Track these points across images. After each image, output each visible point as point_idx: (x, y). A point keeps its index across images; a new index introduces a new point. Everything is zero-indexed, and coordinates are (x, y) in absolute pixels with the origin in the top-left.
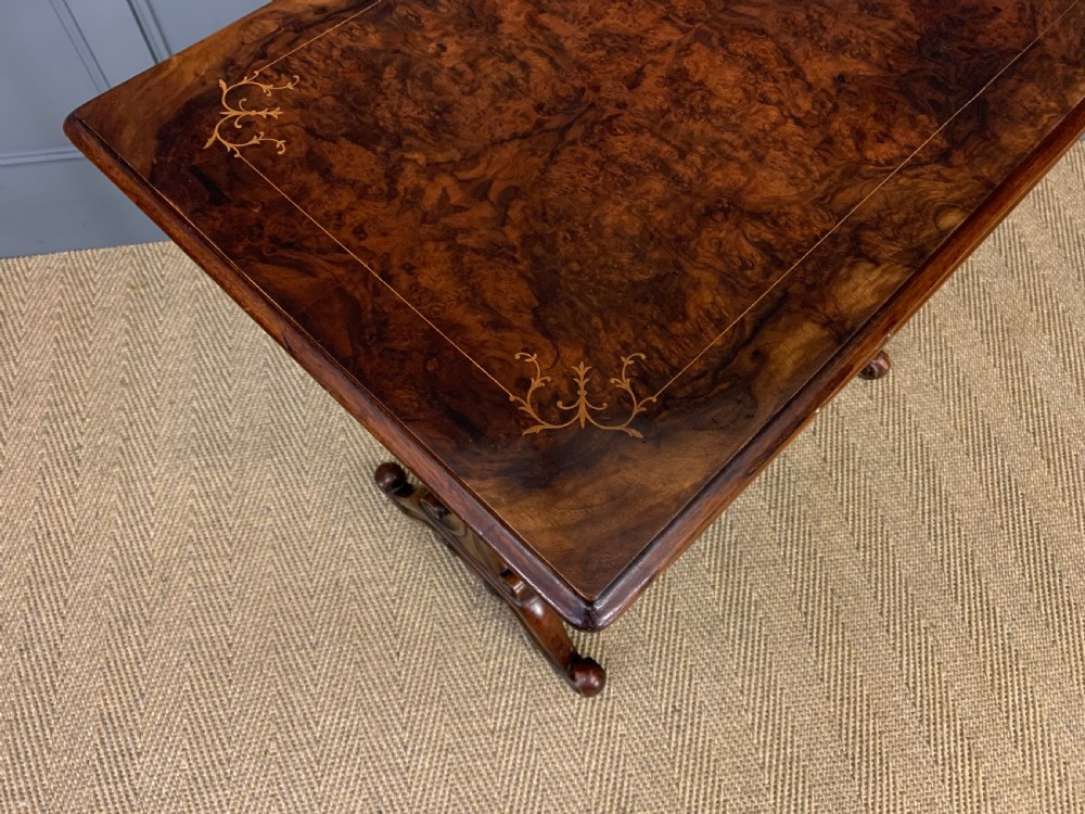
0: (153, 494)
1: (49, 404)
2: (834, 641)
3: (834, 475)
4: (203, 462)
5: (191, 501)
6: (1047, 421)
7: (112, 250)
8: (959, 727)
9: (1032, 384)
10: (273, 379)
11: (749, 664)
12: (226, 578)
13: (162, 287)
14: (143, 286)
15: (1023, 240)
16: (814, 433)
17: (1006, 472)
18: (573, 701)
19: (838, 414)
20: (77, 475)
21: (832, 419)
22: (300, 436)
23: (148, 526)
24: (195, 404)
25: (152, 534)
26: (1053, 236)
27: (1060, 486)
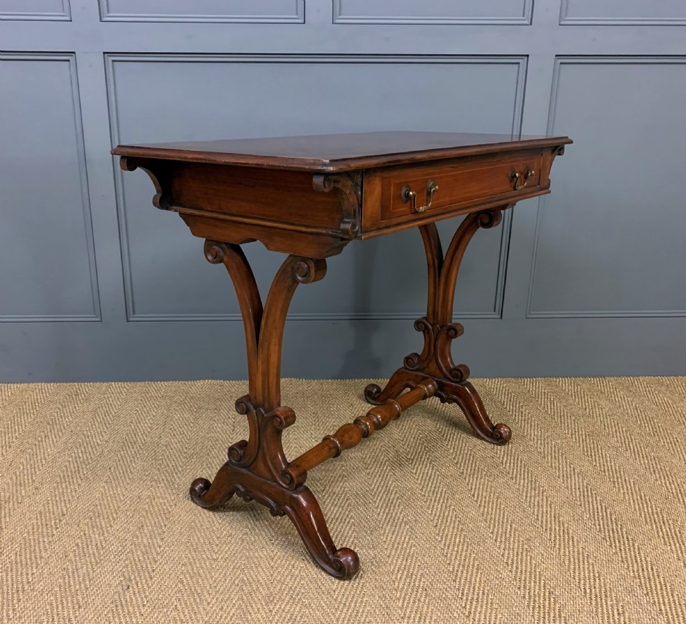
0: (45, 459)
1: (5, 428)
2: (457, 541)
3: (467, 480)
4: (80, 451)
5: (67, 464)
6: (614, 468)
7: (65, 384)
8: (542, 584)
9: (604, 454)
10: (133, 427)
11: (396, 545)
12: (73, 491)
13: (85, 396)
14: (76, 395)
15: (600, 406)
16: (457, 463)
17: (585, 485)
18: (273, 551)
19: (473, 457)
20: (6, 451)
21: (469, 459)
22: (140, 446)
23: (37, 470)
24: (85, 433)
25: (38, 473)
26: (620, 406)
27: (622, 492)
